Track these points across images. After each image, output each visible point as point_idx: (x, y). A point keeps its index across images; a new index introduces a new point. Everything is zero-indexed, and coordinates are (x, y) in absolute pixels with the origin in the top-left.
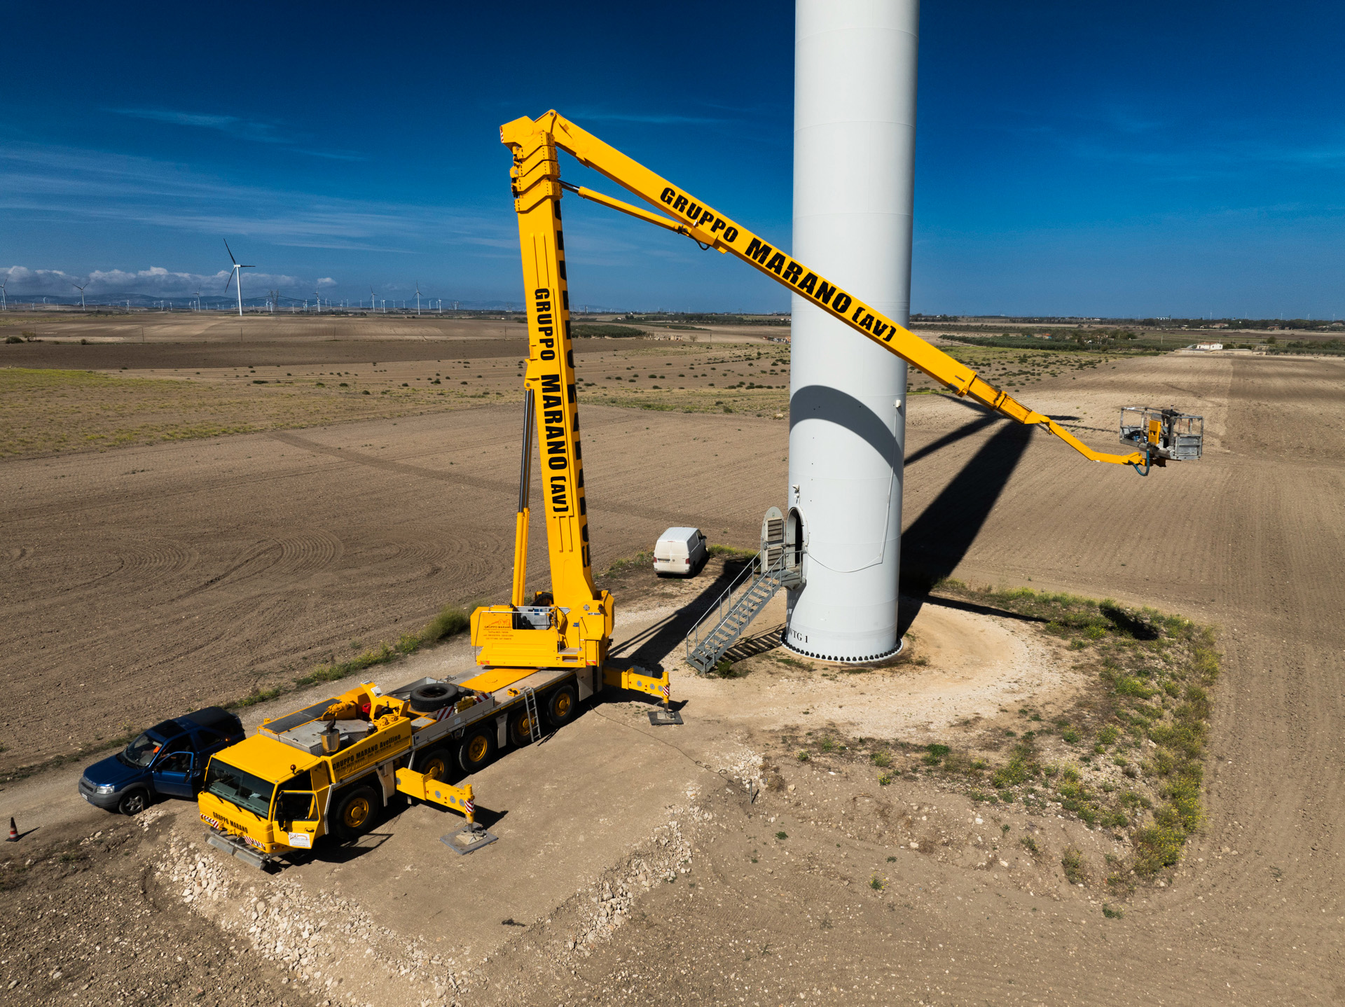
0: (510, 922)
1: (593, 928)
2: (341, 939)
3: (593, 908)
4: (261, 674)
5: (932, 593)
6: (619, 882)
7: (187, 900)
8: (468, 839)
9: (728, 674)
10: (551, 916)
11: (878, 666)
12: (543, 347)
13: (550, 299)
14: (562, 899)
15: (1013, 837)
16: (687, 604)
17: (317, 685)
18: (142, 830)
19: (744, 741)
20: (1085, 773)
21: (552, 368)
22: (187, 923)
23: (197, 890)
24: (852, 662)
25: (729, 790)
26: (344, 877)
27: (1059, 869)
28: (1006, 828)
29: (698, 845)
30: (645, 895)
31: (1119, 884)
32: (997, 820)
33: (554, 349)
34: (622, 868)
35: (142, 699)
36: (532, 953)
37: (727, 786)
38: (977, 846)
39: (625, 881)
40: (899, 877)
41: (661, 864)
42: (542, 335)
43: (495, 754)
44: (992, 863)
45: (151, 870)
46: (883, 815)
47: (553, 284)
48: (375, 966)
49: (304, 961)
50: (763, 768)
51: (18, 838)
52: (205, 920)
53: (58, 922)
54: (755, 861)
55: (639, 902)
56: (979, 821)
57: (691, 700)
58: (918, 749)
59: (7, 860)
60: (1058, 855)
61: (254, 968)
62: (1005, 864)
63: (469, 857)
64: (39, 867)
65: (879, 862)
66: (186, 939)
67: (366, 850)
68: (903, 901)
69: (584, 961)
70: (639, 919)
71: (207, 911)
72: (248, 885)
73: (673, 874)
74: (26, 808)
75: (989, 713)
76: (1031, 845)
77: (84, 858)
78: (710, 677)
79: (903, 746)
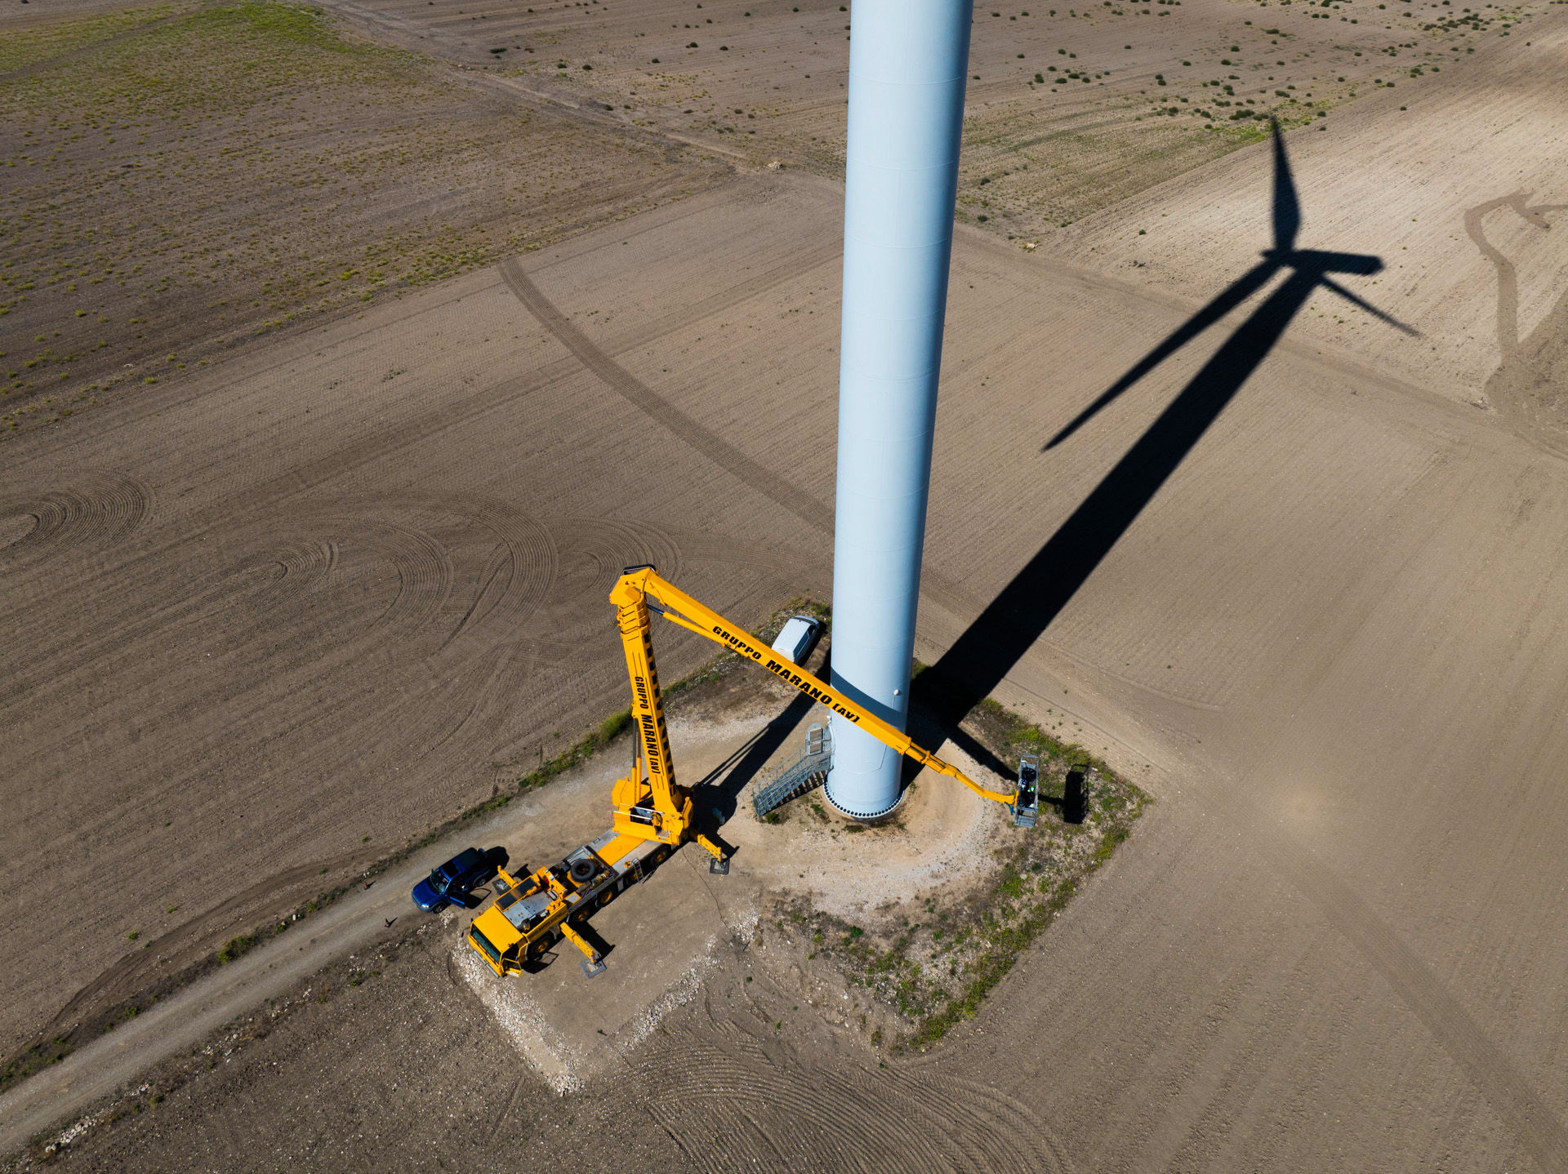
0: (601, 1032)
1: (638, 1033)
2: (531, 1027)
3: (641, 1025)
5: (963, 725)
6: (656, 1007)
7: (468, 980)
8: (592, 968)
9: (775, 820)
10: (620, 1029)
11: (872, 824)
12: (642, 702)
13: (644, 682)
14: (626, 1020)
15: (859, 1011)
16: (780, 713)
18: (443, 926)
19: (754, 901)
20: (926, 969)
21: (647, 712)
22: (468, 995)
23: (472, 977)
24: (858, 816)
25: (731, 944)
26: (535, 985)
27: (869, 1037)
28: (856, 1006)
29: (704, 981)
30: (669, 1013)
31: (898, 1050)
32: (855, 998)
33: (648, 704)
34: (659, 1000)
35: (432, 790)
36: (608, 1049)
37: (731, 941)
38: (839, 1011)
39: (660, 1007)
40: (793, 1022)
41: (681, 995)
42: (641, 697)
43: (616, 894)
44: (842, 1023)
45: (450, 955)
46: (801, 980)
47: (646, 674)
48: (543, 1047)
49: (516, 1033)
50: (757, 927)
51: (390, 924)
52: (476, 996)
53: (415, 986)
54: (729, 996)
55: (664, 1018)
56: (846, 997)
57: (741, 847)
58: (846, 928)
59: (388, 941)
60: (872, 1028)
61: (497, 1030)
62: (847, 1026)
63: (590, 981)
64: (402, 948)
65: (788, 1009)
66: (468, 1008)
67: (545, 966)
68: (788, 1038)
69: (630, 1052)
70: (662, 1030)
71: (477, 992)
72: (493, 983)
73: (685, 1001)
74: (388, 900)
75: (907, 898)
76: (864, 1019)
77: (420, 943)
78: (762, 821)
79: (839, 924)
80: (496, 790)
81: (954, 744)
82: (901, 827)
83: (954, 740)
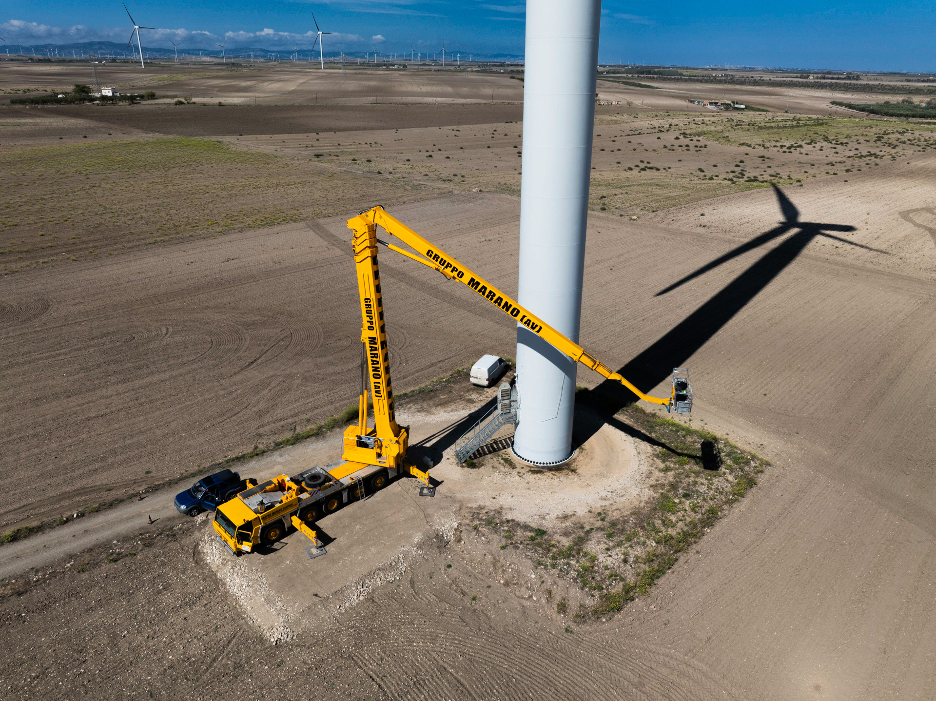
0: (316, 595)
1: (349, 600)
2: (255, 591)
3: (352, 593)
4: (260, 436)
5: (616, 416)
6: (367, 581)
7: (208, 561)
8: (314, 551)
9: (472, 465)
10: (333, 595)
11: (550, 469)
12: (369, 324)
13: (371, 303)
14: (339, 587)
15: (544, 587)
16: (477, 409)
17: (282, 447)
18: (196, 525)
19: (455, 513)
20: (602, 558)
21: (373, 334)
22: (206, 572)
23: (212, 558)
24: (539, 465)
25: (435, 540)
26: (264, 562)
27: (555, 607)
28: (543, 582)
29: (410, 566)
30: (377, 588)
31: (581, 618)
32: (541, 577)
33: (374, 326)
34: (371, 575)
35: (207, 447)
36: (321, 609)
37: (435, 538)
38: (527, 588)
39: (370, 581)
40: (487, 597)
41: (390, 574)
42: (368, 319)
43: (341, 506)
44: (531, 597)
45: (198, 544)
46: (494, 565)
47: (373, 296)
48: (263, 605)
49: (242, 597)
50: (456, 530)
51: (152, 522)
52: (213, 572)
53: (163, 564)
54: (431, 578)
55: (373, 591)
56: (533, 576)
57: (445, 481)
58: (532, 530)
59: (148, 533)
60: (558, 599)
61: (225, 596)
62: (535, 599)
63: (312, 561)
64: (159, 538)
65: (483, 587)
66: (205, 580)
67: (276, 550)
68: (482, 608)
69: (342, 614)
70: (371, 599)
71: (214, 568)
72: (228, 561)
73: (393, 579)
74: (156, 507)
75: (581, 511)
76: (550, 592)
77: (174, 535)
78: (462, 467)
79: (526, 527)
80: (256, 447)
81: (611, 426)
82: (574, 471)
83: (610, 423)
